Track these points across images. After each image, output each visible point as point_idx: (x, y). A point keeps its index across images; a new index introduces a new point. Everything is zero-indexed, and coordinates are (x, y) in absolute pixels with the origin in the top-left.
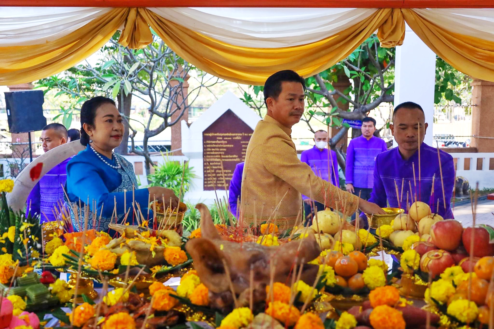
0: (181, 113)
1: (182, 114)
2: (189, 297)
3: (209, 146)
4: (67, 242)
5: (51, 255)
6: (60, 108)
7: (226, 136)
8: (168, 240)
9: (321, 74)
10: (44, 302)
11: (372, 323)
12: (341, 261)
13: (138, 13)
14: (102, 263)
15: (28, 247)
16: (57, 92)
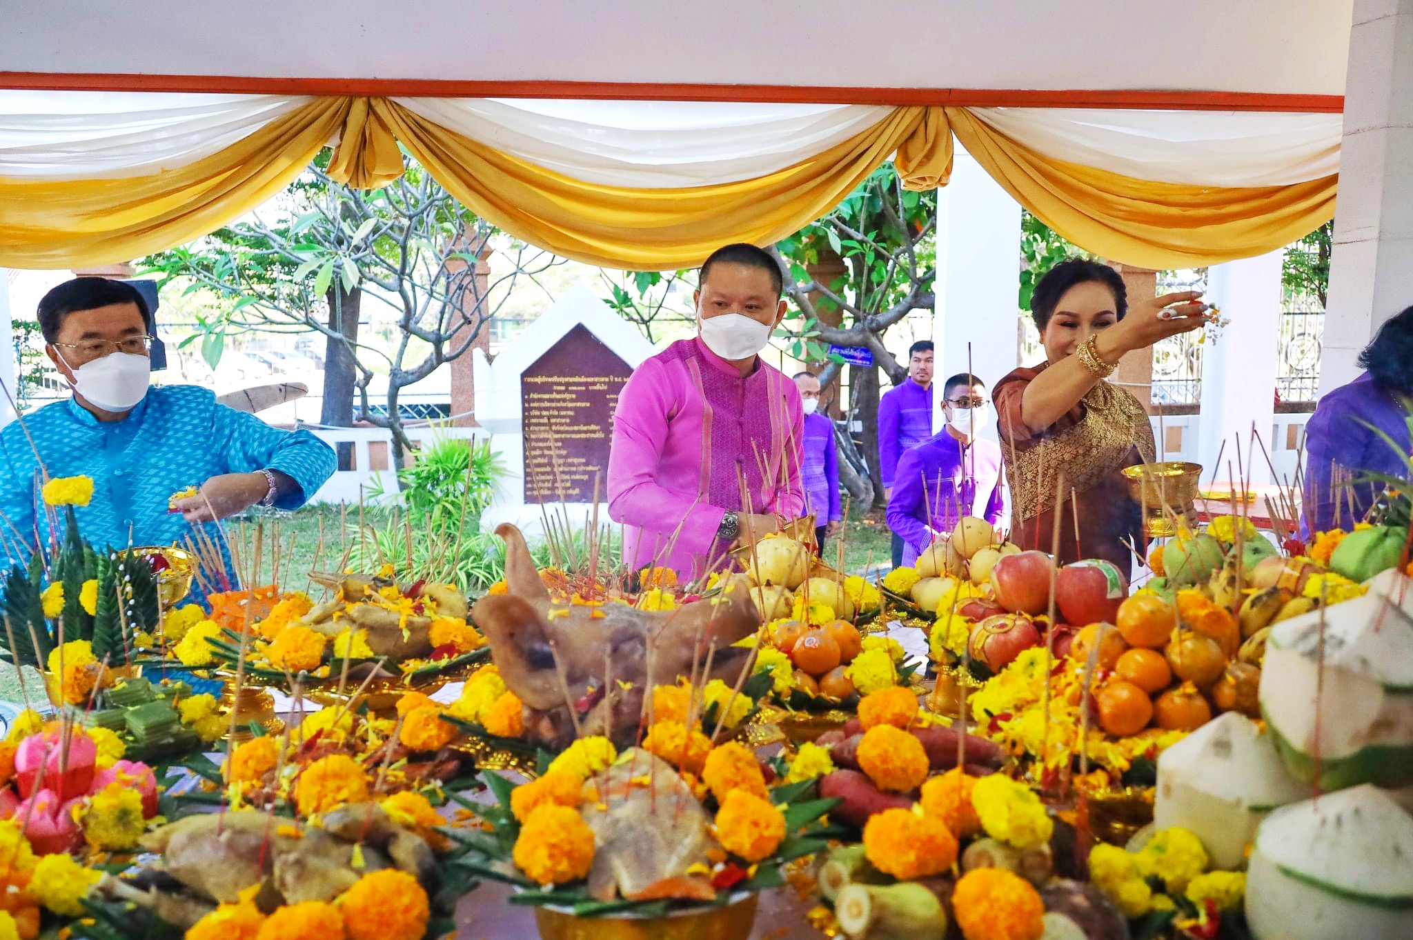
0: (473, 331)
1: (475, 336)
2: (482, 720)
3: (536, 405)
4: (215, 612)
5: (180, 640)
6: (197, 322)
7: (574, 384)
8: (439, 605)
9: (780, 245)
10: (165, 741)
11: (861, 762)
12: (806, 641)
13: (370, 110)
14: (293, 655)
15: (128, 625)
16: (189, 284)
